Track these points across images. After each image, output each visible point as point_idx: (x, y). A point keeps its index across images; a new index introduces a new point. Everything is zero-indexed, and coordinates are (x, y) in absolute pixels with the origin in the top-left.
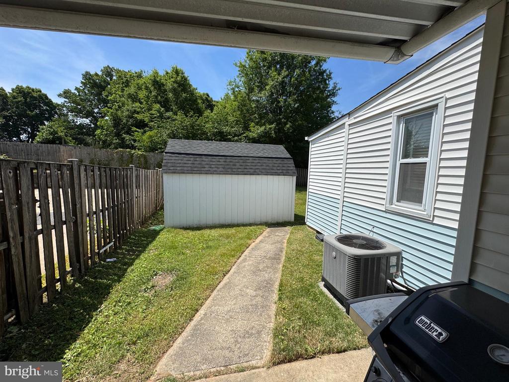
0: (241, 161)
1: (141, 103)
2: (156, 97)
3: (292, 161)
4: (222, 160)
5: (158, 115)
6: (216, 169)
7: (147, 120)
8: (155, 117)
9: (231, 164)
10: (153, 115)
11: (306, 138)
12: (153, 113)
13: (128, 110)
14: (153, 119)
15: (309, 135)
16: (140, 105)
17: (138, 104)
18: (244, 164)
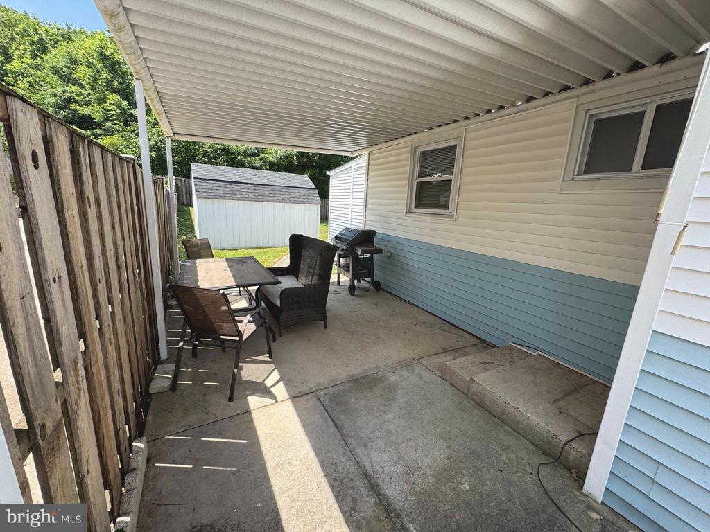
0: (270, 189)
1: (81, 86)
2: (109, 82)
3: (316, 192)
4: (252, 187)
5: (118, 111)
6: (247, 196)
7: (97, 117)
8: (113, 115)
9: (261, 192)
10: (110, 110)
11: (328, 173)
12: (109, 108)
13: (55, 95)
14: (111, 117)
15: (330, 169)
16: (80, 90)
17: (75, 88)
18: (273, 192)
